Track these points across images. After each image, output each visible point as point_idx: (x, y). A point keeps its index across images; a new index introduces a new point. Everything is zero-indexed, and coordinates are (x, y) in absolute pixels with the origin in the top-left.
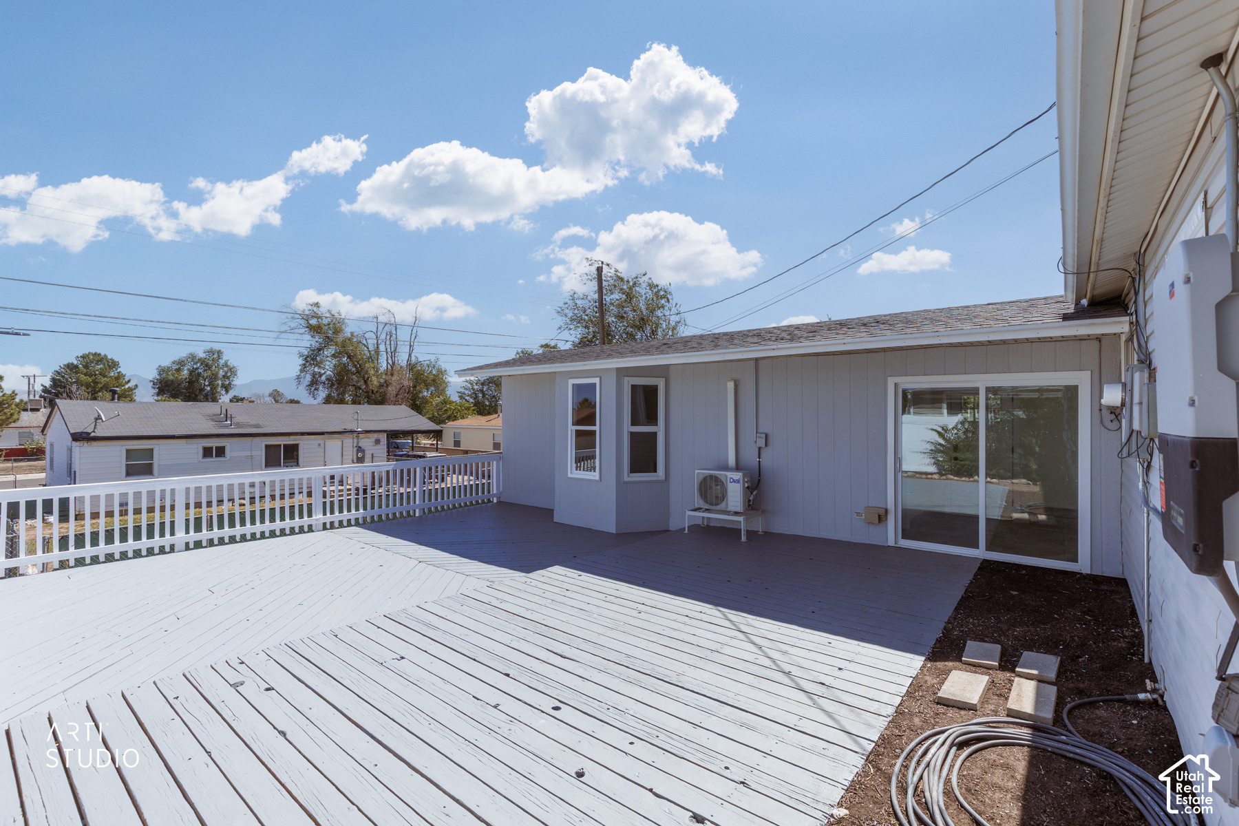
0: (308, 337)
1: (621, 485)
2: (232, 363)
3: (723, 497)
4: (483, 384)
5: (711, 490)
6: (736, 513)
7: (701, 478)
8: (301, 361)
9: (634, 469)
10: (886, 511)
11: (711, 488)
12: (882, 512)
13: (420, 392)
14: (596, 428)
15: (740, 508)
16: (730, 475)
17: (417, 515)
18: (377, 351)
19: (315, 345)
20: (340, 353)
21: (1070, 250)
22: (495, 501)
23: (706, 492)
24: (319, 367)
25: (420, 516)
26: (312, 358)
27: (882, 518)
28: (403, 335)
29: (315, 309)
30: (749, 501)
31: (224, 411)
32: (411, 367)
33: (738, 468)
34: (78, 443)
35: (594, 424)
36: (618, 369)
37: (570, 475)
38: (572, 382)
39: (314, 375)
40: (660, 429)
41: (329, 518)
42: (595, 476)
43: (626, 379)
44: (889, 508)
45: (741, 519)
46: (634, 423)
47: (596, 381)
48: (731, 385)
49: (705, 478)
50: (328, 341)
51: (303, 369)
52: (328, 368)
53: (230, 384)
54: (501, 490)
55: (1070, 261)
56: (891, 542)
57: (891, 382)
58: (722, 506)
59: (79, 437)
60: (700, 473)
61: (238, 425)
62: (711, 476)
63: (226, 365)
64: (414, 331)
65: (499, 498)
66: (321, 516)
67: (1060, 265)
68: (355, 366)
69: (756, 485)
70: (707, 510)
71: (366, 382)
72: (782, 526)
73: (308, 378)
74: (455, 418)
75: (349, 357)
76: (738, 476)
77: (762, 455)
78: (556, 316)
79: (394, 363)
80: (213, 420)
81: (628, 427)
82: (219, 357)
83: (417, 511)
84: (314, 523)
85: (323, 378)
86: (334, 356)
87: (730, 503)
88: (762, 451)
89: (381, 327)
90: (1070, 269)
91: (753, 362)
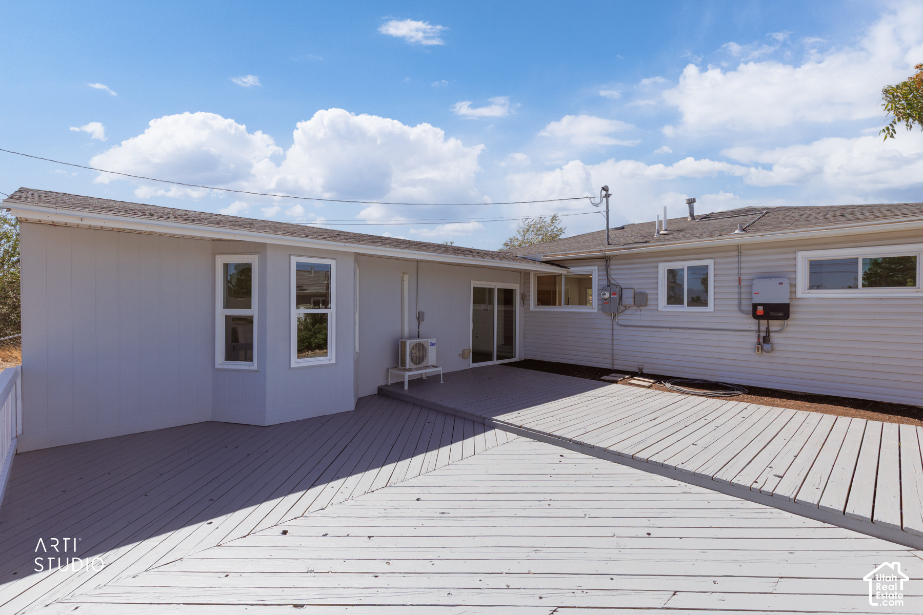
11: (417, 352)
14: (331, 310)
16: (429, 341)
35: (327, 305)
36: (356, 254)
42: (330, 360)
44: (471, 349)
45: (440, 369)
48: (406, 278)
56: (471, 366)
57: (472, 283)
58: (425, 364)
62: (417, 344)
70: (415, 369)
76: (434, 340)
77: (420, 327)
87: (429, 360)
88: (420, 324)
91: (416, 263)
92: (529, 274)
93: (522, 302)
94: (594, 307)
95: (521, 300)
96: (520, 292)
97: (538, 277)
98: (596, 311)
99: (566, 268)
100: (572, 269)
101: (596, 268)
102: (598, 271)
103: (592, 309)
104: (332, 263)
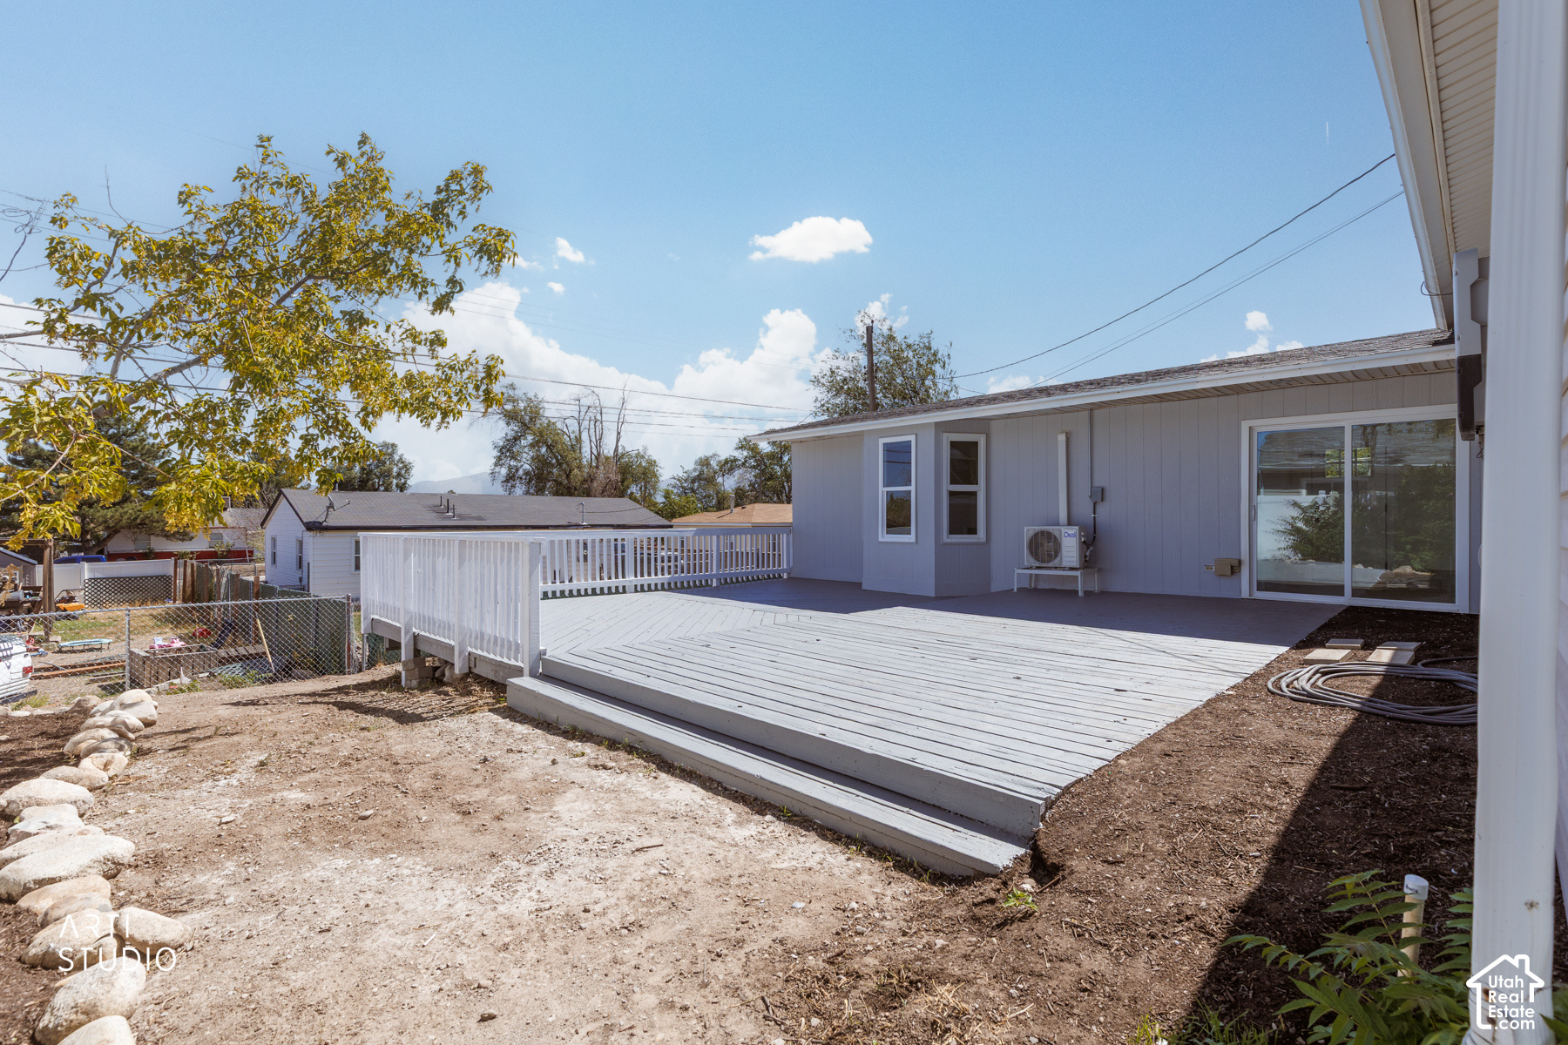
0: (502, 424)
1: (940, 547)
2: (408, 458)
3: (1057, 551)
4: (693, 481)
5: (1043, 546)
6: (1072, 569)
7: (1031, 533)
8: (495, 453)
9: (954, 530)
10: (1240, 562)
11: (1042, 545)
12: (1236, 563)
13: (628, 488)
14: (912, 488)
15: (1076, 564)
16: (1064, 530)
17: (714, 585)
18: (579, 440)
19: (511, 434)
20: (538, 442)
21: (1430, 273)
22: (785, 577)
23: (1037, 549)
24: (515, 459)
25: (717, 587)
26: (507, 450)
27: (1235, 569)
28: (610, 419)
29: (511, 392)
30: (1086, 556)
31: (445, 503)
32: (618, 456)
33: (1070, 523)
34: (311, 533)
35: (908, 483)
36: (937, 424)
37: (881, 539)
38: (882, 441)
39: (510, 468)
40: (980, 489)
41: (639, 580)
42: (911, 538)
43: (945, 435)
44: (1242, 558)
45: (1078, 573)
46: (953, 481)
47: (912, 438)
48: (1062, 438)
49: (1036, 535)
50: (525, 427)
51: (498, 462)
52: (525, 464)
53: (405, 484)
54: (791, 565)
55: (1432, 283)
56: (1245, 594)
57: (1245, 425)
58: (1055, 562)
59: (313, 527)
60: (1029, 531)
61: (461, 517)
62: (1042, 532)
63: (401, 460)
64: (622, 416)
65: (789, 574)
66: (633, 578)
67: (1424, 288)
68: (556, 457)
69: (1091, 541)
70: (1038, 568)
71: (568, 476)
72: (1118, 584)
73: (504, 471)
74: (681, 515)
75: (549, 447)
76: (1074, 530)
77: (1097, 512)
78: (811, 386)
79: (599, 454)
80: (434, 511)
81: (947, 486)
82: (393, 452)
83: (714, 581)
84: (627, 585)
85: (521, 472)
86: (532, 446)
87: (1065, 559)
88: (1098, 506)
89: (584, 410)
90: (1434, 292)
91: (1087, 413)
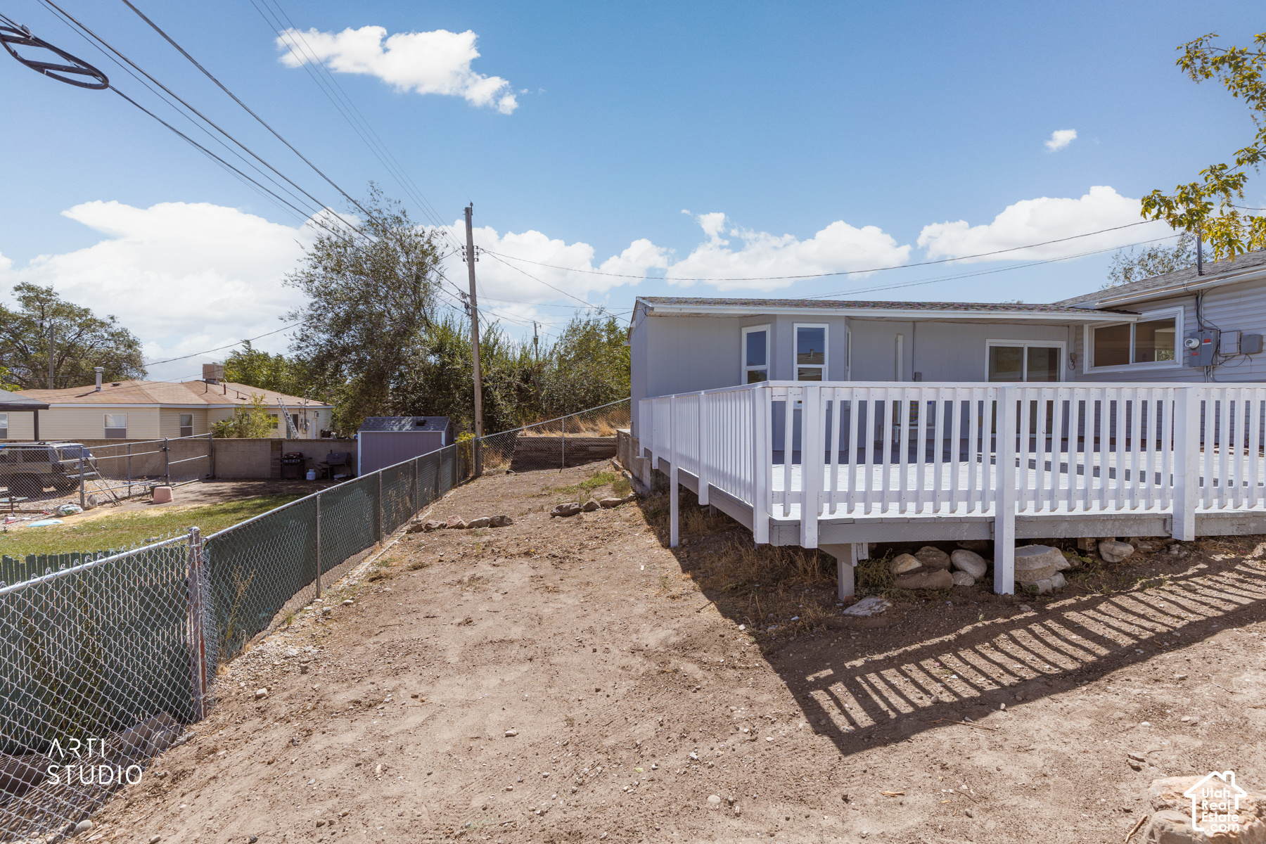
14: (825, 366)
35: (822, 363)
36: (846, 318)
38: (797, 325)
48: (901, 338)
57: (987, 342)
91: (912, 324)
92: (1082, 327)
93: (1071, 363)
94: (1177, 361)
95: (1070, 361)
96: (1068, 351)
97: (1096, 330)
98: (1180, 366)
99: (1136, 313)
100: (1145, 315)
101: (1181, 309)
102: (1185, 312)
103: (1175, 364)
104: (826, 326)
